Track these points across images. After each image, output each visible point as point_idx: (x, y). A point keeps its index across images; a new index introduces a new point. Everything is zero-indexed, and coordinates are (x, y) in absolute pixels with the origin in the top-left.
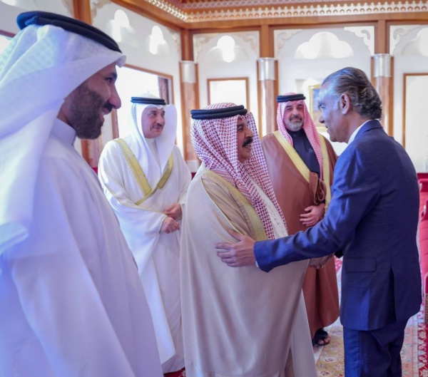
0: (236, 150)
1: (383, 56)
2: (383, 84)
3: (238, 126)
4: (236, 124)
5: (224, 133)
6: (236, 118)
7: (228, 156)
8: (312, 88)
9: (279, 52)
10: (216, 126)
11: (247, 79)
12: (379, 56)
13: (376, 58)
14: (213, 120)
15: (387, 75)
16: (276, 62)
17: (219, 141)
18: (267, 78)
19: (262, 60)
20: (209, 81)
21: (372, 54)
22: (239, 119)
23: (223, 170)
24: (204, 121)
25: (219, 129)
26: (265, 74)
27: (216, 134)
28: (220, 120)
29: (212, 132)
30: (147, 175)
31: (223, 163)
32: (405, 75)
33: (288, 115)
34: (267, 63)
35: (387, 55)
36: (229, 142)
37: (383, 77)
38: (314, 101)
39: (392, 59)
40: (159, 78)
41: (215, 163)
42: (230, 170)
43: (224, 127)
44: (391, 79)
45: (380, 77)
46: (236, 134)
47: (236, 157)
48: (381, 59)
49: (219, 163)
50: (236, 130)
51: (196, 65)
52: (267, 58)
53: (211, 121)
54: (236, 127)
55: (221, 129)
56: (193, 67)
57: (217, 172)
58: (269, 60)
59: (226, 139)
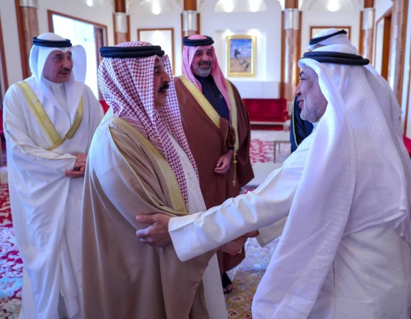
0: (152, 95)
1: (293, 11)
2: (292, 36)
3: (155, 68)
4: (153, 65)
5: (138, 75)
6: (153, 58)
7: (143, 101)
8: (230, 38)
9: (200, 6)
10: (130, 66)
11: (172, 30)
12: (289, 11)
13: (286, 12)
14: (126, 60)
15: (296, 28)
16: (198, 15)
17: (132, 84)
18: (190, 29)
19: (185, 13)
20: (139, 31)
21: (283, 8)
22: (157, 60)
23: (135, 119)
24: (115, 60)
25: (132, 70)
26: (188, 25)
27: (128, 76)
28: (135, 59)
29: (124, 73)
30: (53, 122)
31: (136, 110)
32: (312, 28)
33: (198, 59)
34: (190, 16)
35: (296, 10)
36: (144, 86)
37: (292, 30)
38: (231, 50)
39: (300, 13)
40: (95, 28)
41: (126, 110)
42: (143, 119)
43: (139, 68)
44: (299, 31)
45: (289, 29)
46: (152, 76)
47: (152, 103)
48: (291, 14)
49: (131, 111)
50: (152, 73)
51: (128, 17)
52: (190, 11)
53: (123, 60)
54: (153, 69)
55: (136, 71)
56: (125, 19)
57: (128, 120)
58: (192, 13)
59: (141, 82)
